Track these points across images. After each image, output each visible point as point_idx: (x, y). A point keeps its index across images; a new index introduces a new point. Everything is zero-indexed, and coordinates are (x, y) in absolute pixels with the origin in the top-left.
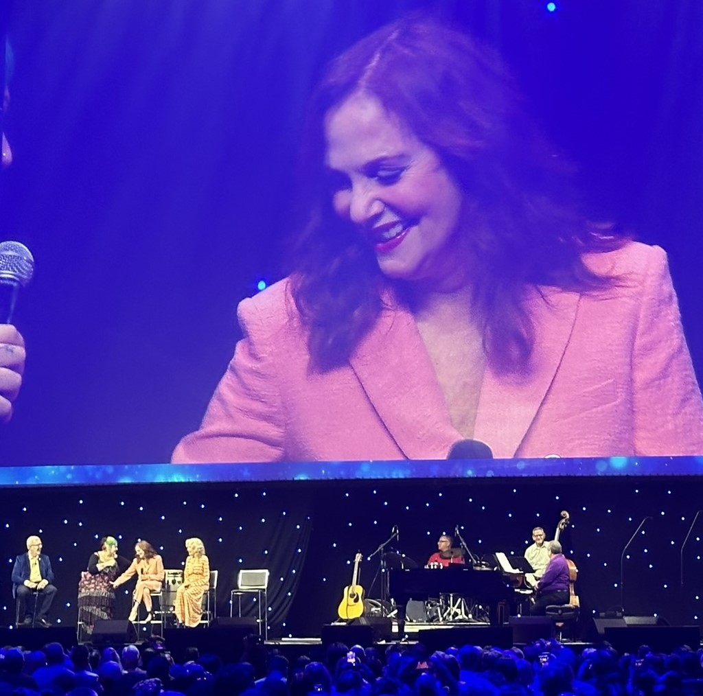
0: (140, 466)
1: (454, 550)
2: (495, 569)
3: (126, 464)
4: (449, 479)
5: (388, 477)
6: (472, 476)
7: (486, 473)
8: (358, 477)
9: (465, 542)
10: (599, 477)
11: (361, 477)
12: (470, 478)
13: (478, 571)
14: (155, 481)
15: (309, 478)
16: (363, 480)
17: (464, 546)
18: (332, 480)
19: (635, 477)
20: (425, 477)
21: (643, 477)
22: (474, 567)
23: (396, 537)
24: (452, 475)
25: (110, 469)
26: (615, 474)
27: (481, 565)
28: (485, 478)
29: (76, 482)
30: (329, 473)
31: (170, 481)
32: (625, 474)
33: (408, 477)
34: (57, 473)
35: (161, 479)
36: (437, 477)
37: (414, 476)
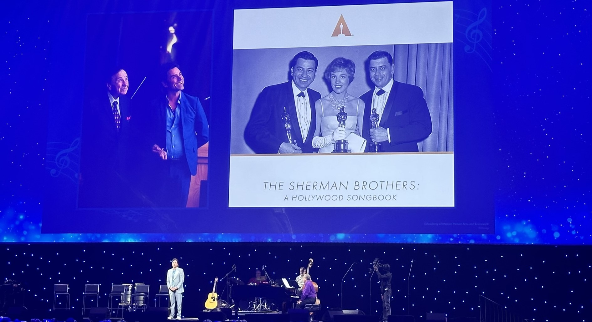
0: (113, 234)
1: (262, 277)
2: (282, 286)
3: (107, 233)
4: (260, 243)
5: (230, 241)
6: (270, 241)
7: (277, 240)
8: (216, 241)
9: (267, 273)
10: (331, 243)
11: (218, 241)
12: (270, 243)
13: (273, 287)
14: (120, 242)
15: (193, 241)
16: (219, 243)
17: (266, 275)
18: (204, 242)
19: (349, 244)
20: (248, 242)
21: (352, 243)
22: (271, 285)
23: (234, 269)
24: (261, 241)
25: (99, 235)
26: (339, 242)
27: (274, 284)
28: (277, 243)
29: (83, 241)
30: (203, 239)
31: (127, 241)
32: (343, 242)
33: (240, 241)
34: (73, 237)
35: (123, 241)
36: (254, 242)
37: (243, 241)
